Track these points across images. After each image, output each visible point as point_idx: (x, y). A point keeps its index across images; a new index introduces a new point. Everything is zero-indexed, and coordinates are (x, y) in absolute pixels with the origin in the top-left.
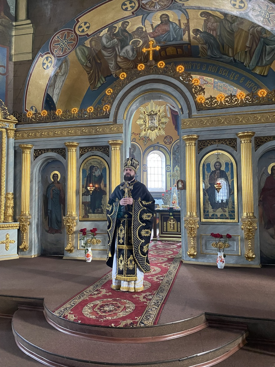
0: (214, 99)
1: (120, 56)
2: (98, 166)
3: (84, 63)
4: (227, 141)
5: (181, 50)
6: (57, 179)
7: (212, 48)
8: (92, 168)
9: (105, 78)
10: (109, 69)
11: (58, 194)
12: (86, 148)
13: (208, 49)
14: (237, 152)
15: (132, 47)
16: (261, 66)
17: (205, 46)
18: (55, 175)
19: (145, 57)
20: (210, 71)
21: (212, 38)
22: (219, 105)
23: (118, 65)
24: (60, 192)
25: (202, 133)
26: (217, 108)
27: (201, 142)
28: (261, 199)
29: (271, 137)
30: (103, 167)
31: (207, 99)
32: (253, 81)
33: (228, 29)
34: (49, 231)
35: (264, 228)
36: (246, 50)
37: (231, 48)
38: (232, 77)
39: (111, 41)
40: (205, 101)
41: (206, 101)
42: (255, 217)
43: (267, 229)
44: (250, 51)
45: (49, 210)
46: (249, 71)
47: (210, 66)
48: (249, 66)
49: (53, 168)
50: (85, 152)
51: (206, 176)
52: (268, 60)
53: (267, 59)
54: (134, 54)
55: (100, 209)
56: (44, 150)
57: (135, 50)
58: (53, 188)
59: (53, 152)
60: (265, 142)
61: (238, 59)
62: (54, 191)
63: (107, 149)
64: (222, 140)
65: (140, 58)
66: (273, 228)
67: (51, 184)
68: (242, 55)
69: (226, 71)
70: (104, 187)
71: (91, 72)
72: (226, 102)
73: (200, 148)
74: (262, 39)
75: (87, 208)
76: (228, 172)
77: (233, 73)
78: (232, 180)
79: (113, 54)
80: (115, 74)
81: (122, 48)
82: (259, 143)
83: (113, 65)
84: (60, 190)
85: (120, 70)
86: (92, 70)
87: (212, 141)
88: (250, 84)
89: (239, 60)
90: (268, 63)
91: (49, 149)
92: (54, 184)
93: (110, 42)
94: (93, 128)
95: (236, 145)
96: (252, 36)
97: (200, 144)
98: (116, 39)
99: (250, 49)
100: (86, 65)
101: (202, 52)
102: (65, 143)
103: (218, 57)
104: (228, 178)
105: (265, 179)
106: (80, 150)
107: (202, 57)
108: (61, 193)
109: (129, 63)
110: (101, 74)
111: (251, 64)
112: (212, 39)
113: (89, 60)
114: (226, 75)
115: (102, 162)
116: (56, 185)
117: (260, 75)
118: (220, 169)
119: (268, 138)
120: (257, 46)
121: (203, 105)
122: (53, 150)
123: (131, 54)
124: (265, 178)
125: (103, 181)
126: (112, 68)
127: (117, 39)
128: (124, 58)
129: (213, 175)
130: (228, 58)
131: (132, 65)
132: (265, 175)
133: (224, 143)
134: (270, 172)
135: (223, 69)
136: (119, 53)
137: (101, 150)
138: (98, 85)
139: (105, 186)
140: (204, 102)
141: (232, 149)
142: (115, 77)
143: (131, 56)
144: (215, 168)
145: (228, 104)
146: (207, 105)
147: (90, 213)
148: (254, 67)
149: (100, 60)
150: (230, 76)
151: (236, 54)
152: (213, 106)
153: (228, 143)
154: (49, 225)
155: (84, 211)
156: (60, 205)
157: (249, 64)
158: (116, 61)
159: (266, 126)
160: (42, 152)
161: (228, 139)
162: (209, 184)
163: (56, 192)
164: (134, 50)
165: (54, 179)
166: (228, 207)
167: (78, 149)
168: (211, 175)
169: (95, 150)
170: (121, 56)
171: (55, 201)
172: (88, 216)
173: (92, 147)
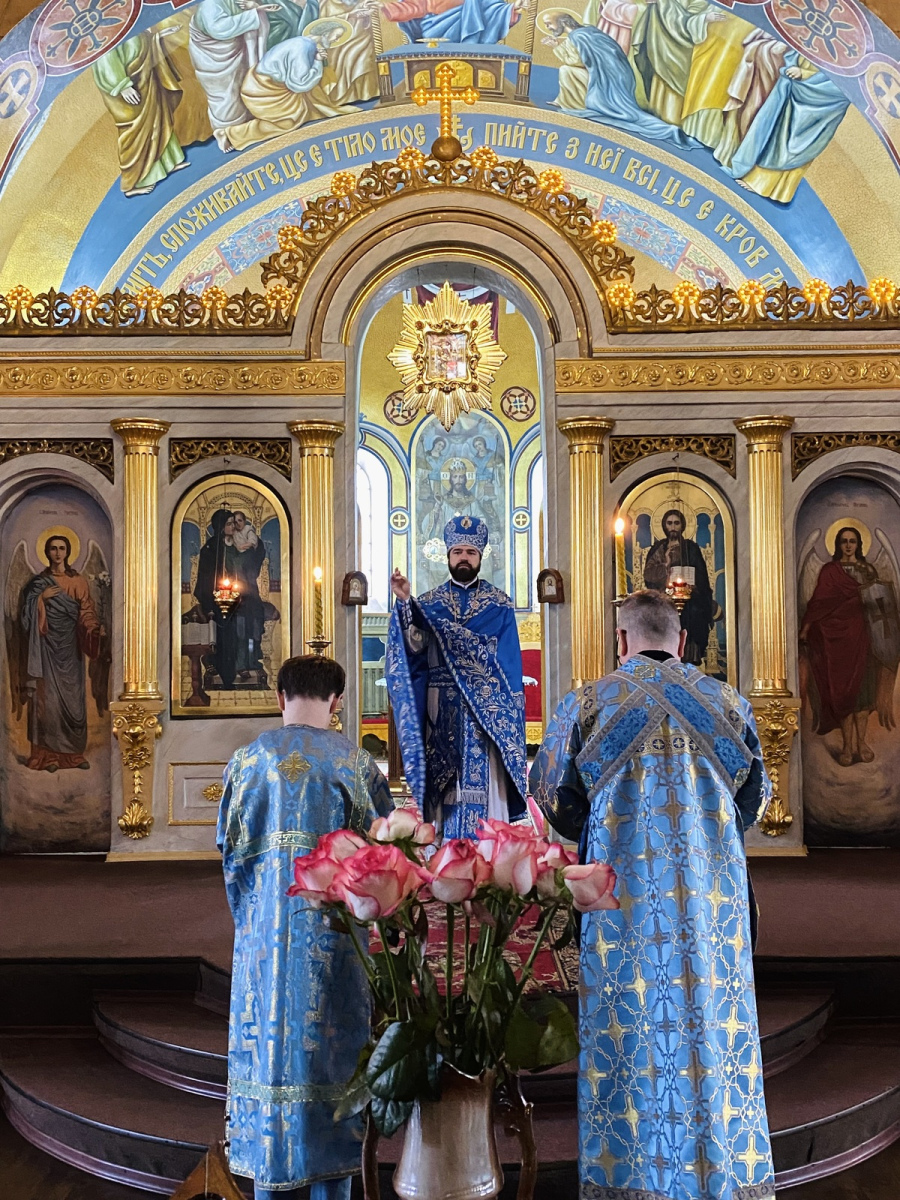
0: (663, 299)
1: (255, 73)
2: (246, 512)
3: (114, 87)
4: (705, 444)
5: (490, 74)
6: (63, 554)
7: (608, 83)
8: (221, 518)
9: (184, 149)
10: (207, 115)
11: (71, 617)
12: (198, 444)
13: (593, 85)
14: (737, 481)
15: (309, 45)
16: (773, 168)
17: (580, 73)
18: (58, 543)
19: (354, 83)
20: (594, 164)
21: (613, 50)
22: (679, 320)
23: (245, 107)
24: (79, 608)
25: (626, 412)
26: (673, 329)
27: (619, 441)
28: (803, 635)
29: (842, 436)
30: (264, 517)
31: (642, 296)
32: (741, 219)
33: (674, 34)
34: (35, 761)
35: (814, 729)
36: (725, 109)
37: (674, 92)
38: (672, 194)
39: (232, 15)
40: (635, 300)
41: (638, 303)
42: (791, 693)
43: (823, 731)
44: (740, 112)
45: (32, 678)
46: (732, 182)
47: (593, 144)
48: (730, 165)
49: (48, 513)
50: (192, 456)
51: (635, 560)
52: (796, 151)
53: (795, 148)
54: (312, 71)
55: (253, 673)
56: (22, 442)
57: (318, 56)
58: (50, 592)
59: (57, 452)
60: (823, 450)
61: (696, 134)
62: (52, 602)
63: (279, 451)
64: (687, 437)
65: (334, 85)
66: (839, 730)
67: (37, 577)
68: (712, 124)
69: (650, 171)
70: (271, 590)
71: (136, 122)
72: (701, 313)
73: (618, 461)
74: (785, 82)
75: (203, 667)
76: (705, 547)
77: (674, 182)
78: (720, 571)
79: (232, 62)
80: (228, 140)
81: (271, 44)
82: (804, 453)
83: (224, 103)
84: (79, 601)
85: (246, 125)
86: (139, 118)
87: (655, 441)
88: (731, 227)
89: (699, 138)
90: (794, 161)
91: (43, 439)
92: (51, 577)
93: (229, 18)
94: (231, 368)
95: (734, 458)
96: (751, 65)
97: (618, 448)
98: (255, 10)
99: (740, 106)
100: (119, 94)
101: (569, 91)
102: (114, 423)
103: (625, 116)
104: (707, 564)
105: (818, 570)
106: (171, 450)
107: (564, 109)
108: (82, 613)
109: (287, 100)
110: (173, 132)
111: (738, 158)
112: (610, 53)
113: (132, 79)
114: (649, 187)
115: (260, 499)
116: (63, 581)
117: (768, 199)
118: (678, 536)
119: (831, 438)
120: (763, 101)
121: (629, 314)
122: (55, 444)
123: (299, 70)
124: (815, 567)
125: (264, 569)
126: (219, 114)
127: (258, 11)
128: (271, 81)
129: (657, 553)
130: (659, 124)
131: (298, 107)
132: (817, 559)
133: (694, 447)
134: (832, 550)
135: (639, 163)
136: (258, 61)
137: (254, 451)
138: (153, 175)
139: (275, 586)
140: (633, 306)
141: (720, 469)
142: (222, 148)
143: (300, 74)
144: (665, 530)
145: (709, 319)
146: (639, 317)
147: (216, 688)
148: (746, 169)
149: (176, 79)
150: (665, 190)
151: (690, 118)
152: (660, 321)
153: (707, 448)
154: (30, 738)
155: (189, 679)
156: (80, 659)
157: (733, 155)
158: (239, 91)
159: (828, 400)
160: (9, 451)
161: (707, 437)
162: (644, 584)
163: (62, 609)
164: (315, 57)
165: (54, 558)
166: (706, 662)
167: (163, 443)
168: (650, 554)
169: (234, 453)
170: (262, 74)
171: (59, 643)
172: (207, 701)
173: (221, 441)
